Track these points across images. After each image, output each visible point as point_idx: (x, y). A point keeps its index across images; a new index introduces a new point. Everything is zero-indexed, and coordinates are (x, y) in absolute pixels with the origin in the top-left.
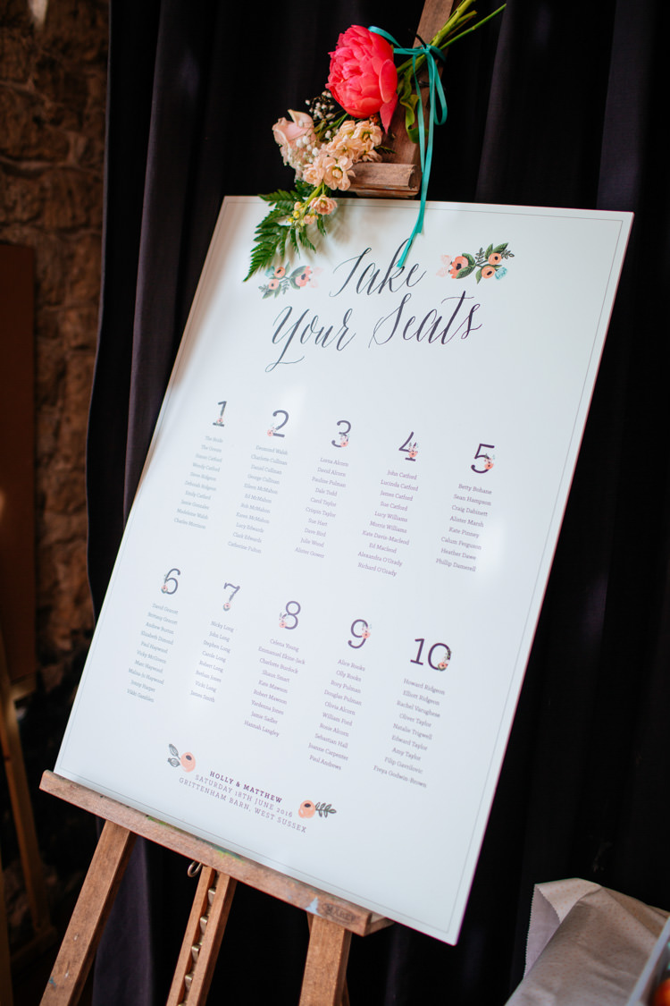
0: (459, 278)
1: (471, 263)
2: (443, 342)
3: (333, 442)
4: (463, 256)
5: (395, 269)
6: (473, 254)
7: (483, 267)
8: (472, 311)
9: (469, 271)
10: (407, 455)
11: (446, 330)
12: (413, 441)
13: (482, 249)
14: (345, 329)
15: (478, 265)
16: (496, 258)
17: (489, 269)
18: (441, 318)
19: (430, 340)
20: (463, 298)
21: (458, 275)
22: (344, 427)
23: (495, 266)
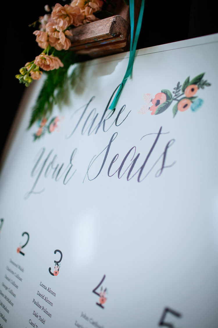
0: (157, 114)
1: (169, 98)
2: (138, 180)
3: (50, 269)
4: (162, 92)
5: (109, 111)
6: (171, 89)
7: (179, 101)
8: (167, 147)
9: (167, 106)
10: (98, 299)
11: (142, 168)
12: (104, 285)
13: (179, 83)
14: (70, 165)
15: (175, 99)
16: (193, 90)
17: (185, 102)
18: (139, 155)
19: (128, 177)
20: (159, 133)
21: (156, 111)
22: (58, 256)
23: (191, 98)
